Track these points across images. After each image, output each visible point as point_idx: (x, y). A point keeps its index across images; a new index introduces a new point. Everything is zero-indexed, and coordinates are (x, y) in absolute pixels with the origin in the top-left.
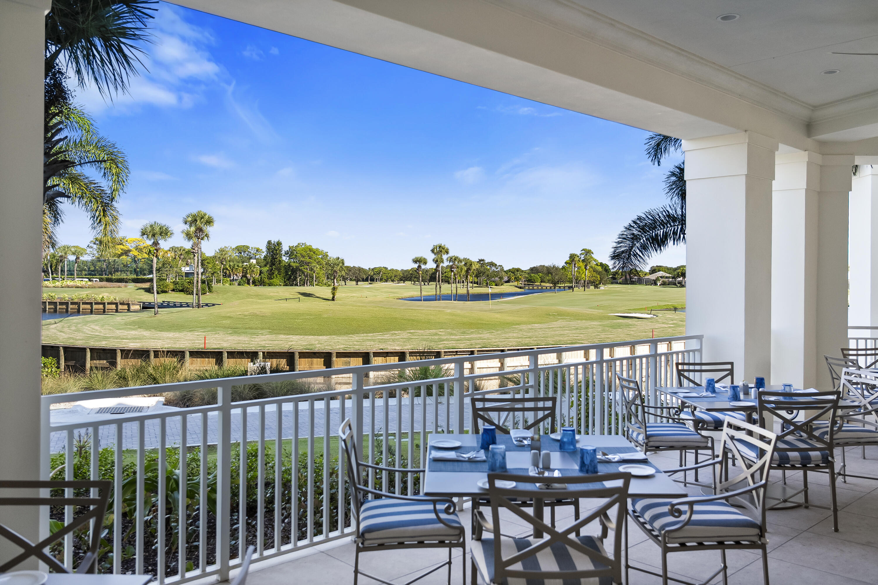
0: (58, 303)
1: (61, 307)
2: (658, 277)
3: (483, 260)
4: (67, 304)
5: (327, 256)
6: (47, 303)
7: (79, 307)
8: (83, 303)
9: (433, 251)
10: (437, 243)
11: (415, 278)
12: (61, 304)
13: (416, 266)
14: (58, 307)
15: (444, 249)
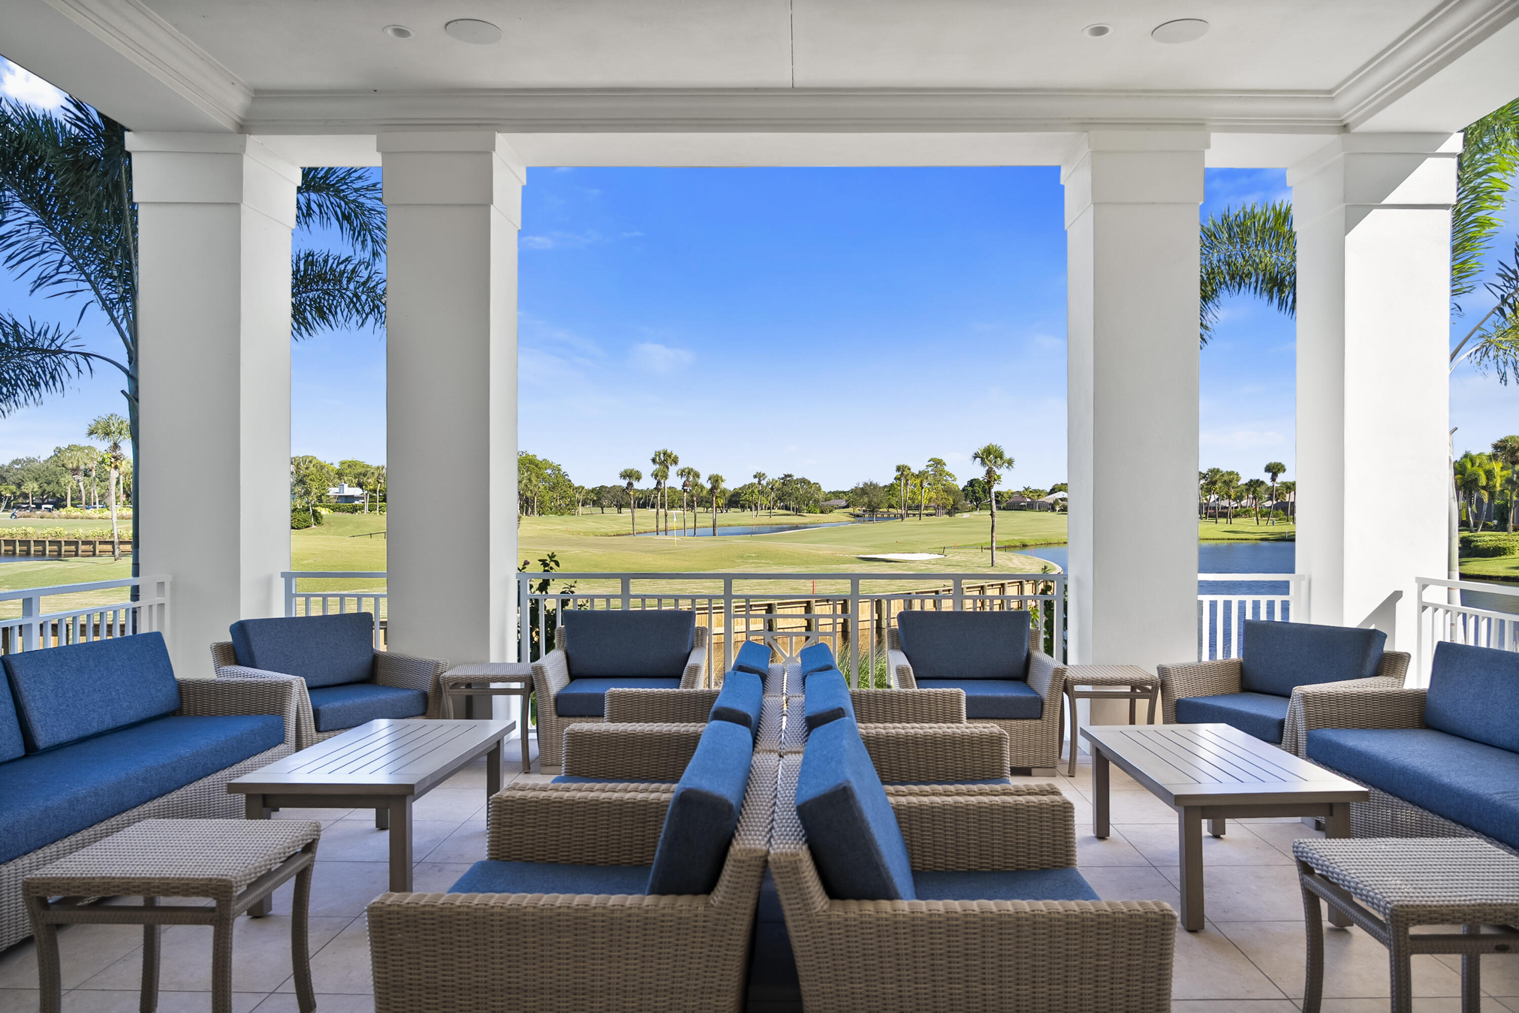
0: (63, 543)
1: (68, 548)
2: (1056, 500)
3: (790, 476)
4: (76, 543)
5: (559, 470)
6: (47, 543)
7: (94, 548)
8: (101, 543)
9: (654, 461)
10: (661, 448)
11: (707, 502)
12: (68, 543)
13: (624, 483)
14: (64, 548)
15: (670, 456)
